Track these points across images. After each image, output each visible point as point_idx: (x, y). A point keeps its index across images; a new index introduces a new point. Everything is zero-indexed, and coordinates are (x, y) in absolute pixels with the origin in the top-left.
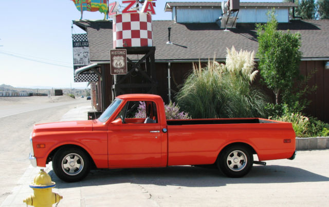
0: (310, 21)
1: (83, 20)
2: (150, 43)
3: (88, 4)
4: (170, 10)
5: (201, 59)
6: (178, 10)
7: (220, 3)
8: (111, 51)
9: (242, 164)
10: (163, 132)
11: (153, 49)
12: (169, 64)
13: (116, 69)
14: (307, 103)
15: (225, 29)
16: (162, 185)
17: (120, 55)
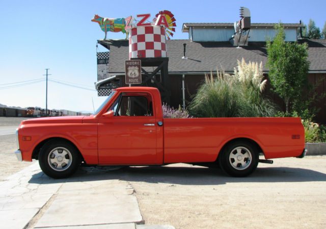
0: (316, 41)
1: (107, 39)
2: (164, 55)
3: (111, 25)
4: (187, 30)
5: (213, 71)
6: (194, 31)
7: (233, 24)
8: (126, 61)
9: (247, 162)
10: (159, 125)
11: (167, 59)
12: (184, 76)
13: (131, 78)
14: (316, 111)
15: (237, 46)
16: (154, 183)
17: (135, 66)
